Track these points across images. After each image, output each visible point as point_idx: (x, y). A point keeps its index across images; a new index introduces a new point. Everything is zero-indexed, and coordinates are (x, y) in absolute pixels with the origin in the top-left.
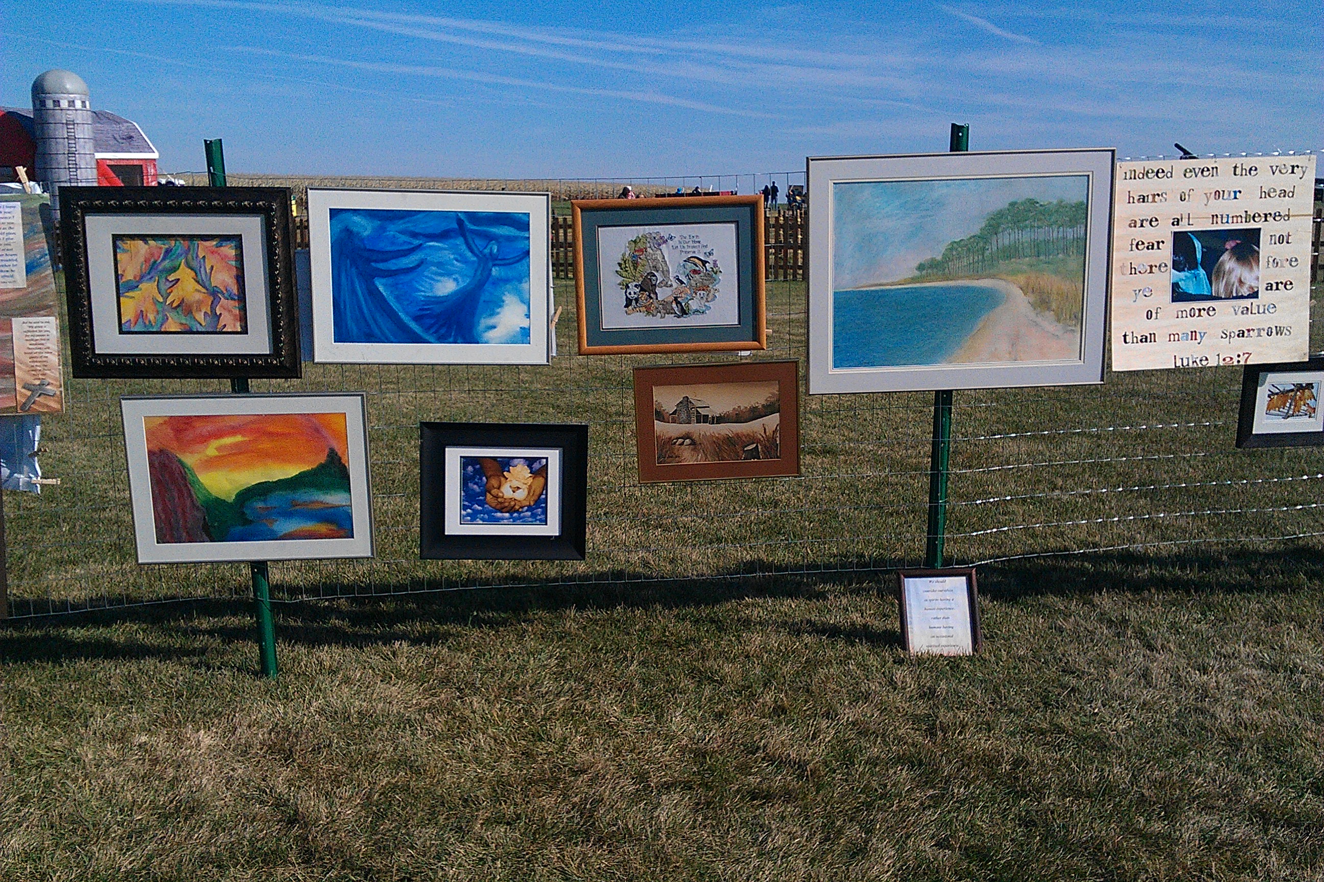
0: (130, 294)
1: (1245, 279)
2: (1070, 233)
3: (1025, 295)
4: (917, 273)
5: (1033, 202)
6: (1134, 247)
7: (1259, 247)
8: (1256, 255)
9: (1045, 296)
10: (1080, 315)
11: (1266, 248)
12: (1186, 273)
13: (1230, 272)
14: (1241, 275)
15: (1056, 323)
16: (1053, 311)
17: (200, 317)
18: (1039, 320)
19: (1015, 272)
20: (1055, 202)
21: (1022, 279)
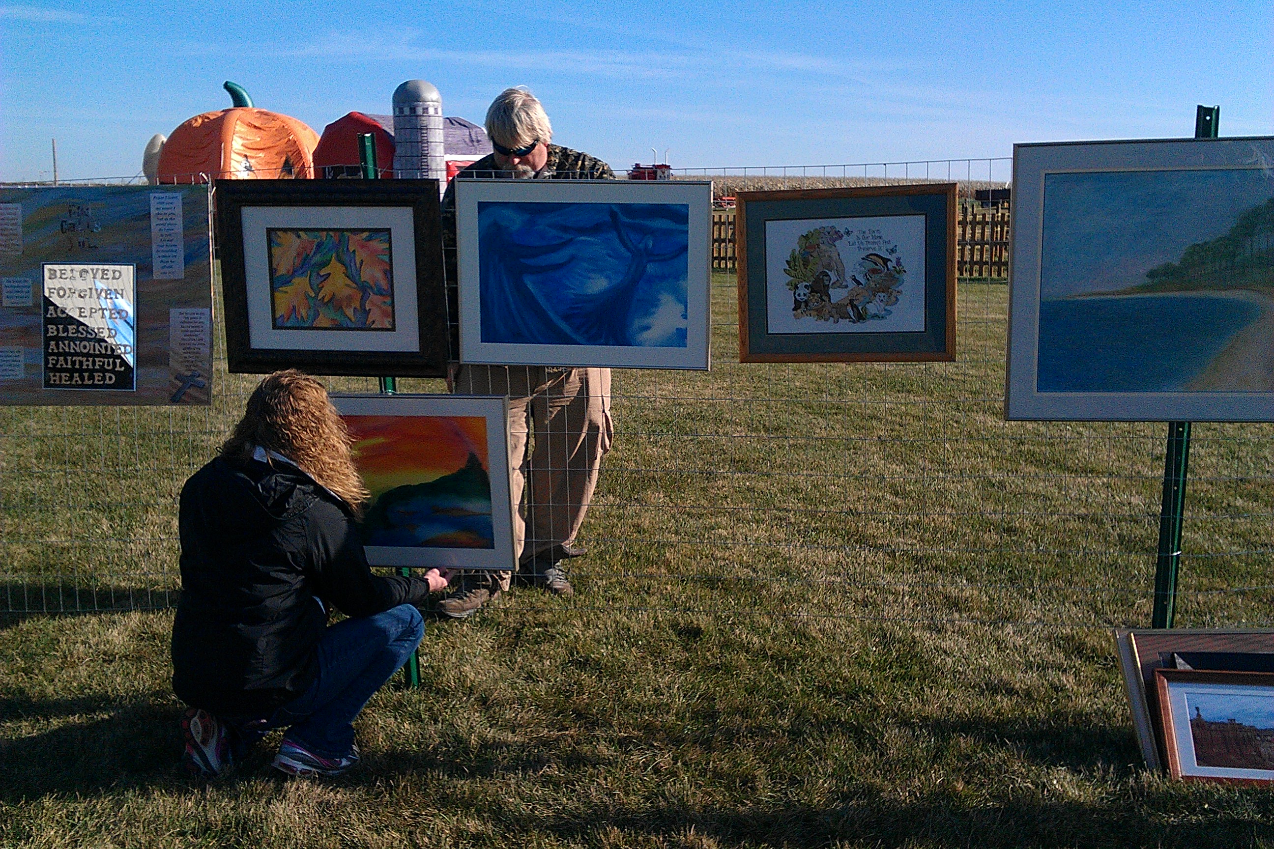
0: (284, 289)
4: (1148, 281)
17: (350, 312)
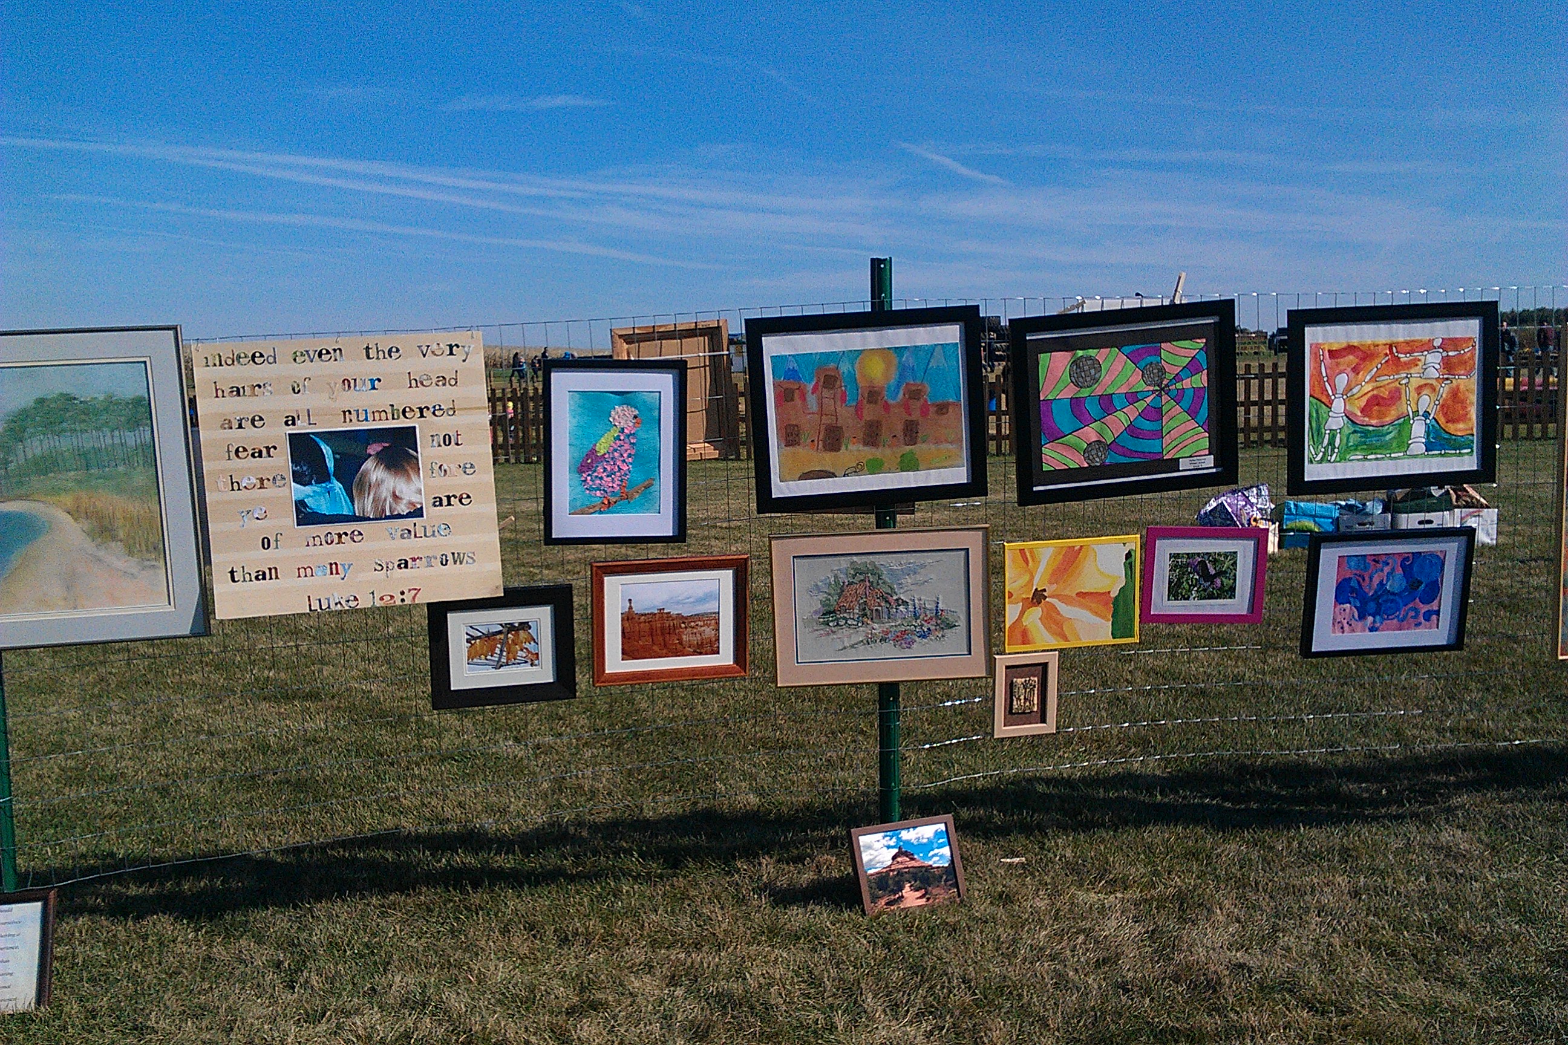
1: (401, 492)
2: (131, 439)
3: (76, 520)
5: (70, 398)
6: (233, 454)
7: (417, 452)
8: (415, 461)
9: (106, 522)
10: (161, 546)
11: (426, 452)
12: (315, 488)
13: (379, 484)
14: (394, 489)
15: (128, 558)
16: (121, 541)
18: (101, 553)
19: (55, 491)
20: (101, 398)
21: (68, 500)
